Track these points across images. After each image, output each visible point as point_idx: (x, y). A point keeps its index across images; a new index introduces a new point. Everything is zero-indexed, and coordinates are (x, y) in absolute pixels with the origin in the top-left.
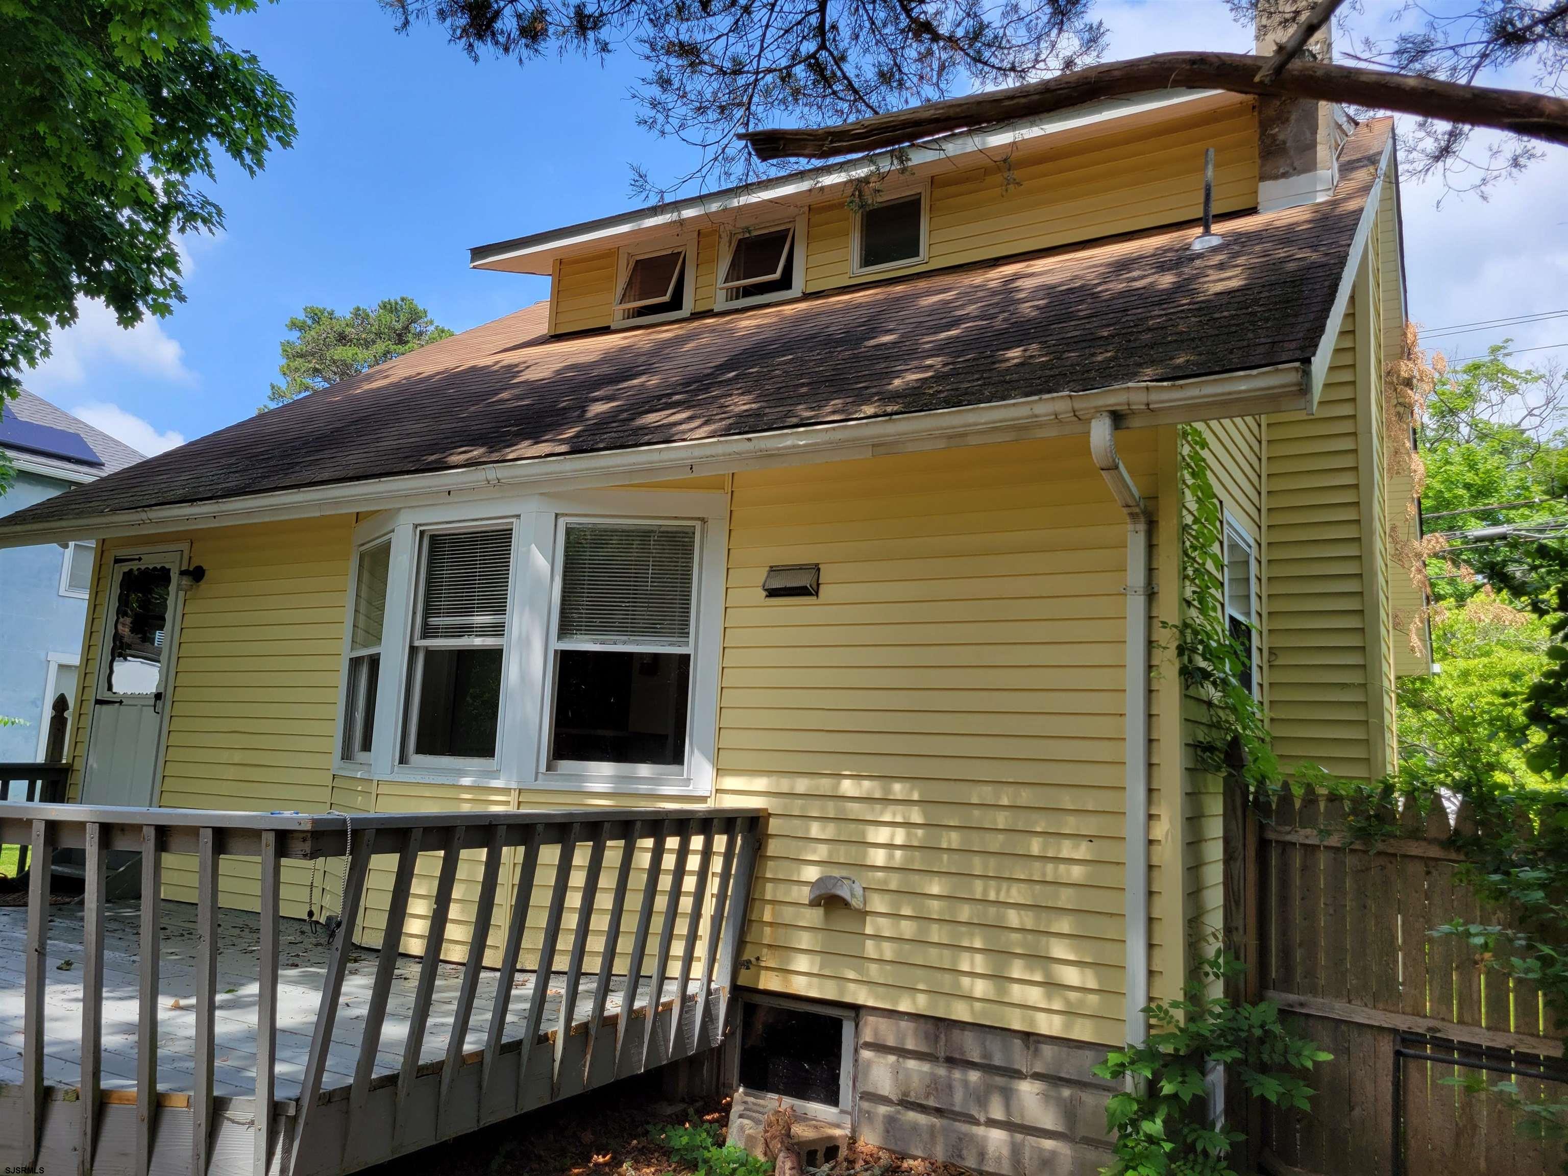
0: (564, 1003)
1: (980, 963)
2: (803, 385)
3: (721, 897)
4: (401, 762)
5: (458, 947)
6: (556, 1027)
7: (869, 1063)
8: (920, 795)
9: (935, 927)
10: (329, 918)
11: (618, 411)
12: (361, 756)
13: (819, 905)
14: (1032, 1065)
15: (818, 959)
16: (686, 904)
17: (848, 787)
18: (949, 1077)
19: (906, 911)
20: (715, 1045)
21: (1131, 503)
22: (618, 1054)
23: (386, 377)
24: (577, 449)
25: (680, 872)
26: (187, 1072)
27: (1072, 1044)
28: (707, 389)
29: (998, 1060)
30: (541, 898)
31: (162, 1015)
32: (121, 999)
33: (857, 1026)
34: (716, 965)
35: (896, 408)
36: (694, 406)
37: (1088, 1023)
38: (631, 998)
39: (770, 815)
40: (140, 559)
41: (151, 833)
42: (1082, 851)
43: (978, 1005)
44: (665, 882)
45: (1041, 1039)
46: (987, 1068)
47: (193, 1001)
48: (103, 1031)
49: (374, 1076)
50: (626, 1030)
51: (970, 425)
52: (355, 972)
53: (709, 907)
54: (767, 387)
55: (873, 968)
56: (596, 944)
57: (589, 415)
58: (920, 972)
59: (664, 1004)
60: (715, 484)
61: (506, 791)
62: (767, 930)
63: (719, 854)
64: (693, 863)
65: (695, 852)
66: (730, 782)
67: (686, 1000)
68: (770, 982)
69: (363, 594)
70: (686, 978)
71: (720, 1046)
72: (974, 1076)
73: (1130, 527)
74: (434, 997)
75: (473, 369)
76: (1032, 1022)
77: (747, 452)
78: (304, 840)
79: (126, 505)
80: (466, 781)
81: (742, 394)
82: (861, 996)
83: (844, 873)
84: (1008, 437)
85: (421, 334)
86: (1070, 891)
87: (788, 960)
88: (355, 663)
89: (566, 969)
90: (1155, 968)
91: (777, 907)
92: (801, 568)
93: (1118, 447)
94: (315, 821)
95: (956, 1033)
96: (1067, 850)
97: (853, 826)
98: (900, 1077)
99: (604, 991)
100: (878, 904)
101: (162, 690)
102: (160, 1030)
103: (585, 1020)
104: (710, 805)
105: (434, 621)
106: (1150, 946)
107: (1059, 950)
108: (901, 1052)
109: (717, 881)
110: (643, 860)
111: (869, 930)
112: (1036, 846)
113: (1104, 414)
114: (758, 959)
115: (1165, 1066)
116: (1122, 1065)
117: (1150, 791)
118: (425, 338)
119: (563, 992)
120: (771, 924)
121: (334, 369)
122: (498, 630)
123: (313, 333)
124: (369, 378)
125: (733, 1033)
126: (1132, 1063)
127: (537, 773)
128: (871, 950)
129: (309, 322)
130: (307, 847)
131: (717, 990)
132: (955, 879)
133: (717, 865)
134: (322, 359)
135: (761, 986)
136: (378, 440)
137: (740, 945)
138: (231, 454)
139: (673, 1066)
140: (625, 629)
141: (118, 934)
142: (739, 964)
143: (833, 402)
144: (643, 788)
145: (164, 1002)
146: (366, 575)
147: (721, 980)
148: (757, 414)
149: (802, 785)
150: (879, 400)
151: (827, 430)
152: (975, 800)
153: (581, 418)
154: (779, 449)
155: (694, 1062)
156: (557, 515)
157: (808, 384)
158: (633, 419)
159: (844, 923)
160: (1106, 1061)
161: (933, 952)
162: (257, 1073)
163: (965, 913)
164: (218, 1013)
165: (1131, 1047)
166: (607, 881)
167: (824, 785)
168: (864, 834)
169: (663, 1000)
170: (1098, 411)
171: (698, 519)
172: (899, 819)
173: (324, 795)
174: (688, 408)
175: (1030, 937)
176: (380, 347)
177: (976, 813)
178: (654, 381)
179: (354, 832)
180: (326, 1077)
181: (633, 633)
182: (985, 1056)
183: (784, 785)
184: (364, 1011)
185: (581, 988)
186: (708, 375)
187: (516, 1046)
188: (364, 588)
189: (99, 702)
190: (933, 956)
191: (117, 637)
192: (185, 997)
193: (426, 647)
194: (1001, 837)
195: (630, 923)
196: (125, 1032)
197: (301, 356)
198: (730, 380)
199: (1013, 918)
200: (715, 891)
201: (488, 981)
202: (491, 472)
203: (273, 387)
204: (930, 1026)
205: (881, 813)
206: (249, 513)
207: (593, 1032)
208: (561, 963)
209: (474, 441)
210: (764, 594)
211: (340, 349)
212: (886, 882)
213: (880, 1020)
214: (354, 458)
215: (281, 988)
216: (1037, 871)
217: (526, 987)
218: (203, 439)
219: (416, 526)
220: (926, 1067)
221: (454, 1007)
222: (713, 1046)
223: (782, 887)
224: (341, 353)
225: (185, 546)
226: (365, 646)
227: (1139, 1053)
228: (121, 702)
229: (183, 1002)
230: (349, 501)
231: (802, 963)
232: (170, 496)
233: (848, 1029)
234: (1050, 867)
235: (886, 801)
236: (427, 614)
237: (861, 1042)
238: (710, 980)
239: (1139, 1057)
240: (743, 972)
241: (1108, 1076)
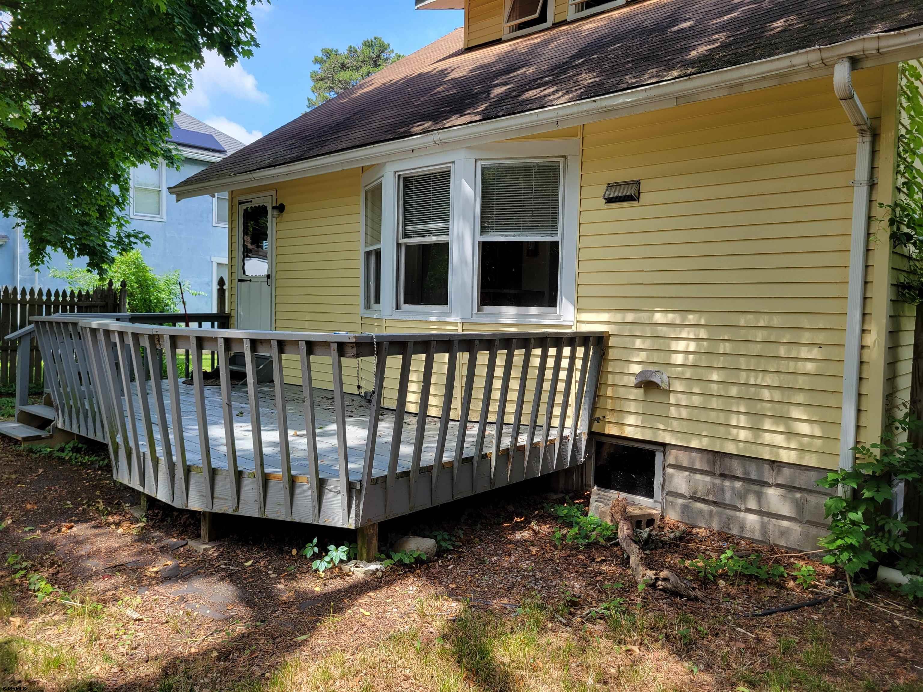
0: (495, 438)
1: (743, 421)
2: (629, 62)
3: (582, 382)
4: (397, 309)
5: (435, 409)
6: (491, 450)
7: (672, 476)
8: (706, 321)
9: (714, 399)
10: (366, 393)
11: (510, 91)
12: (375, 306)
13: (641, 387)
14: (775, 479)
15: (640, 417)
16: (561, 386)
17: (658, 317)
18: (722, 485)
19: (696, 390)
20: (580, 463)
21: (860, 122)
22: (526, 466)
23: (371, 85)
24: (486, 118)
25: (557, 368)
26: (305, 466)
27: (803, 468)
28: (565, 72)
29: (753, 476)
30: (479, 382)
31: (290, 439)
32: (268, 430)
33: (664, 455)
34: (580, 420)
35: (693, 70)
36: (557, 84)
37: (814, 456)
38: (532, 437)
39: (610, 335)
40: (251, 202)
41: (275, 344)
42: (815, 353)
43: (741, 445)
44: (549, 374)
45: (781, 464)
46: (747, 480)
47: (305, 432)
48: (263, 445)
49: (397, 471)
50: (530, 454)
51: (746, 77)
52: (382, 420)
53: (574, 388)
54: (604, 66)
55: (675, 423)
56: (511, 408)
57: (492, 95)
58: (704, 425)
59: (551, 440)
60: (571, 133)
61: (456, 324)
62: (610, 401)
63: (579, 358)
64: (565, 363)
65: (566, 357)
66: (584, 316)
67: (563, 439)
68: (612, 430)
69: (369, 215)
70: (562, 427)
71: (583, 464)
72: (738, 484)
73: (859, 139)
74: (426, 433)
75: (421, 75)
76: (777, 454)
77: (593, 109)
78: (352, 347)
79: (241, 171)
80: (433, 319)
81: (588, 72)
82: (668, 438)
83: (656, 368)
84: (773, 83)
85: (387, 59)
86: (805, 378)
87: (623, 418)
88: (368, 254)
89: (495, 421)
90: (861, 424)
91: (615, 388)
92: (628, 183)
93: (854, 83)
94: (357, 337)
95: (727, 460)
96: (804, 353)
97: (661, 341)
98: (691, 483)
99: (517, 433)
100: (678, 386)
101: (270, 273)
102: (290, 446)
103: (507, 447)
104: (574, 329)
105: (409, 228)
106: (859, 411)
107: (796, 413)
108: (692, 470)
109: (579, 373)
110: (536, 362)
111: (672, 401)
112: (782, 351)
113: (845, 60)
114: (604, 417)
115: (865, 481)
116: (837, 480)
117: (864, 315)
118: (389, 61)
119: (494, 433)
120: (611, 398)
121: (341, 86)
122: (445, 231)
123: (327, 65)
124: (361, 87)
125: (590, 458)
126: (843, 479)
127: (472, 313)
128: (673, 412)
129: (325, 58)
130: (354, 351)
131: (580, 434)
132: (728, 371)
133: (579, 364)
134: (333, 82)
135: (606, 432)
136: (370, 123)
137: (593, 409)
138: (291, 138)
139: (557, 474)
140: (521, 227)
141: (263, 400)
142: (592, 420)
143: (649, 72)
144: (534, 321)
145: (290, 432)
146: (369, 204)
147: (583, 428)
148: (599, 85)
149: (630, 317)
150: (681, 66)
151: (646, 90)
152: (742, 323)
153: (487, 98)
154: (614, 106)
155: (568, 472)
156: (476, 160)
157: (632, 61)
158: (519, 96)
159: (655, 396)
160: (827, 477)
161: (713, 414)
162: (339, 467)
163: (734, 391)
164: (318, 439)
165: (842, 470)
166: (516, 373)
167: (644, 317)
168: (669, 345)
169: (549, 438)
170: (840, 58)
171: (562, 156)
172: (692, 336)
173: (357, 328)
174: (554, 85)
175: (777, 405)
176: (364, 70)
177: (743, 331)
178: (532, 70)
179: (378, 343)
180: (374, 471)
181: (524, 230)
182: (745, 473)
183: (618, 317)
184: (390, 439)
185: (504, 431)
186: (566, 62)
187: (470, 459)
188: (369, 211)
189: (240, 280)
190: (713, 416)
191: (244, 246)
192: (299, 430)
193: (406, 244)
194: (759, 346)
195: (529, 397)
196: (272, 446)
197: (322, 79)
198: (580, 64)
199: (766, 394)
200: (578, 378)
201: (453, 427)
202: (436, 136)
203: (309, 100)
204: (710, 456)
205: (680, 332)
206: (303, 171)
207: (511, 453)
208: (492, 418)
209: (425, 118)
210: (604, 201)
211: (343, 73)
212: (683, 373)
213: (679, 452)
214: (358, 134)
215: (347, 427)
216: (783, 366)
217: (473, 430)
218: (276, 131)
219: (395, 172)
220: (708, 479)
221: (436, 438)
222: (579, 464)
223: (617, 377)
224: (344, 75)
225: (273, 193)
226: (371, 245)
227: (848, 474)
228: (250, 280)
229: (299, 433)
230: (358, 160)
231: (631, 420)
232: (263, 164)
233: (659, 457)
234: (792, 363)
235: (682, 325)
236: (405, 224)
237: (667, 464)
238: (576, 429)
239: (847, 476)
240: (595, 424)
241: (827, 486)
